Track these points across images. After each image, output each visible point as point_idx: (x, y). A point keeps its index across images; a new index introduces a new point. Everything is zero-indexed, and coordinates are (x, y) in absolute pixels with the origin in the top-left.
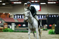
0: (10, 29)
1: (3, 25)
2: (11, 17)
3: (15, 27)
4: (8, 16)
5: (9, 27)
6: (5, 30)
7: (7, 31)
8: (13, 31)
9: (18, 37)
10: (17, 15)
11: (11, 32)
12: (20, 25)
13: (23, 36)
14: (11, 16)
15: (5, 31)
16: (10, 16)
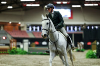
0: (21, 50)
1: (9, 42)
2: (22, 29)
3: (30, 46)
4: (17, 27)
5: (19, 46)
6: (13, 50)
7: (16, 53)
8: (26, 53)
9: (34, 62)
10: (32, 26)
11: (22, 54)
12: (37, 43)
13: (43, 62)
14: (23, 27)
15: (12, 53)
16: (20, 28)
